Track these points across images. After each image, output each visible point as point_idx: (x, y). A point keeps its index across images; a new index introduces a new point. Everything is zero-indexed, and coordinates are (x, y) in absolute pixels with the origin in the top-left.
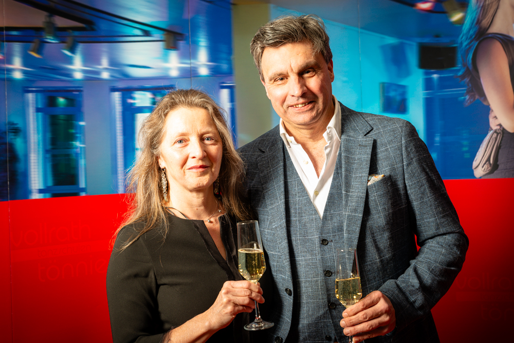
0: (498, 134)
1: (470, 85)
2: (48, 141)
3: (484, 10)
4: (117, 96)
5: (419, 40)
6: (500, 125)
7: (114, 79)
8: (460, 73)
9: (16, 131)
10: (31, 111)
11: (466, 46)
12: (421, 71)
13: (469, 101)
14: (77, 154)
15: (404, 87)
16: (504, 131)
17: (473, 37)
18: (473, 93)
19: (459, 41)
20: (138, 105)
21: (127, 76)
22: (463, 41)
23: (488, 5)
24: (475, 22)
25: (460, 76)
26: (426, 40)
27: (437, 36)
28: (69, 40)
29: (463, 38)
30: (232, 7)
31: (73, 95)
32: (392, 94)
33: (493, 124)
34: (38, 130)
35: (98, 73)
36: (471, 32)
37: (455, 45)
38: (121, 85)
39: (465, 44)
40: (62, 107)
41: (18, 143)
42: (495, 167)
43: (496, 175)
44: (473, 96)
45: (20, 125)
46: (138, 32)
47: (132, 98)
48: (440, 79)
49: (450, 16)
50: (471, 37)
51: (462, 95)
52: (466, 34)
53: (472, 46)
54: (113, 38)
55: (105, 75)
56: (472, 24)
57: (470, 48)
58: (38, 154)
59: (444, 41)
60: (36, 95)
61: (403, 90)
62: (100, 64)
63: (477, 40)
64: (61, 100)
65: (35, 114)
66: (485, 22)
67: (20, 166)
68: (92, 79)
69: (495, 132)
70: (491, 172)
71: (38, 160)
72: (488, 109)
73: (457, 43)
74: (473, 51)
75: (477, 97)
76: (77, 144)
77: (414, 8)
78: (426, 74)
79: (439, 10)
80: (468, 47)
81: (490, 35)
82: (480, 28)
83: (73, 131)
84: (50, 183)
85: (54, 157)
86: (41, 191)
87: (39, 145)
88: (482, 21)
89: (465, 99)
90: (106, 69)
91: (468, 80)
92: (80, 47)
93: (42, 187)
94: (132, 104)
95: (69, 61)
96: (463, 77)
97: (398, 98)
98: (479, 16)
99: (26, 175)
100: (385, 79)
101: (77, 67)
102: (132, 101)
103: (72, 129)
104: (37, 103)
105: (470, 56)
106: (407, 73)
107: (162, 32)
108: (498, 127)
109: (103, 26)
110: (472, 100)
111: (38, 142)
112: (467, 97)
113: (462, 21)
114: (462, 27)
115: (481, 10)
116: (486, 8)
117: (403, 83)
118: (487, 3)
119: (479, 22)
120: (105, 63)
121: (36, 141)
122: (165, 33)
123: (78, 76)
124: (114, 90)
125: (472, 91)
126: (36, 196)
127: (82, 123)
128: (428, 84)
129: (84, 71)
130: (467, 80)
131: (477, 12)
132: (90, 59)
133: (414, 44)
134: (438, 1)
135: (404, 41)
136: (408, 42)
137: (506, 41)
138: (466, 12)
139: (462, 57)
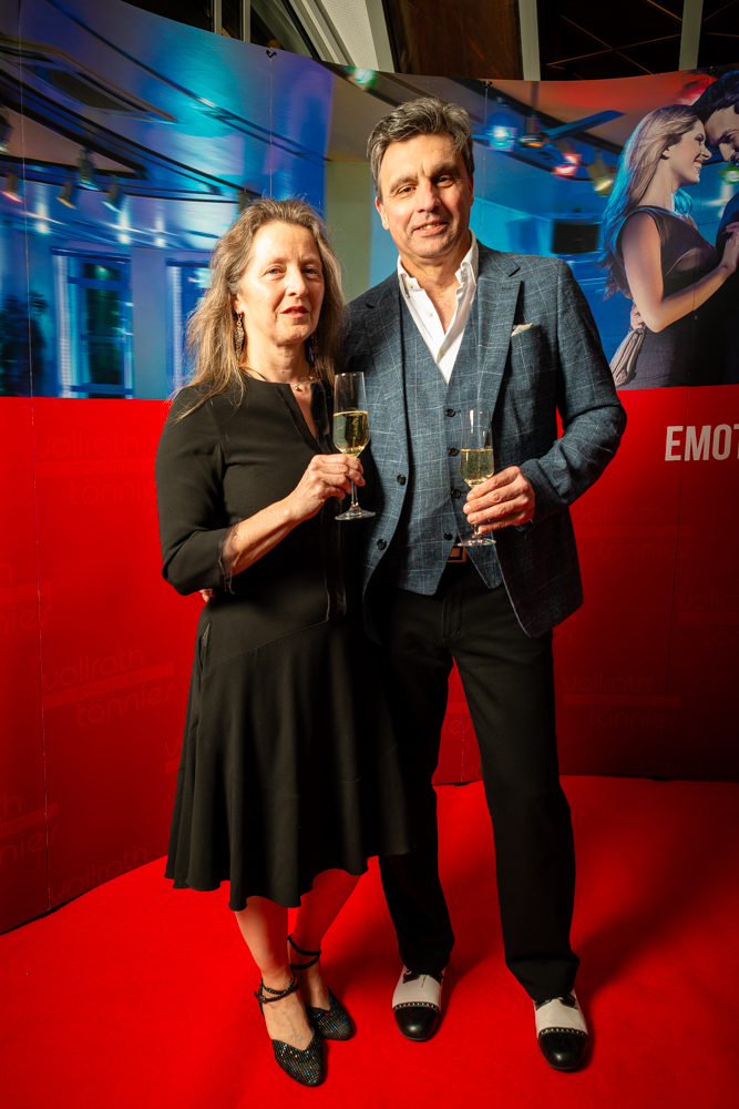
0: (639, 334)
1: (612, 273)
2: (84, 324)
3: (637, 177)
4: (175, 272)
5: (555, 216)
6: (643, 324)
7: (171, 248)
8: (600, 259)
9: (41, 305)
10: (61, 280)
11: (612, 223)
13: (608, 295)
14: (122, 344)
16: (646, 330)
17: (621, 211)
18: (613, 285)
19: (603, 218)
20: (201, 286)
21: (188, 247)
22: (608, 217)
23: (643, 169)
24: (625, 191)
25: (600, 263)
26: (563, 216)
27: (577, 211)
28: (113, 188)
29: (609, 213)
30: (325, 162)
31: (118, 264)
33: (635, 324)
34: (70, 307)
35: (150, 238)
36: (619, 205)
38: (180, 258)
39: (610, 220)
40: (102, 279)
41: (44, 321)
42: (632, 376)
43: (632, 386)
44: (613, 288)
45: (47, 298)
46: (204, 188)
47: (194, 276)
48: (577, 265)
49: (596, 185)
50: (618, 212)
51: (602, 287)
52: (613, 207)
53: (618, 223)
54: (172, 193)
55: (160, 243)
56: (622, 194)
58: (71, 339)
59: (585, 217)
60: (68, 260)
62: (154, 228)
63: (625, 215)
64: (102, 270)
65: (67, 285)
66: (637, 192)
67: (47, 353)
68: (142, 245)
69: (636, 332)
70: (626, 382)
71: (71, 346)
72: (630, 304)
74: (619, 229)
75: (618, 289)
76: (123, 331)
77: (551, 173)
79: (581, 176)
80: (614, 224)
81: (642, 209)
82: (630, 200)
83: (117, 313)
84: (87, 380)
85: (92, 345)
86: (74, 389)
87: (71, 327)
88: (633, 190)
90: (162, 234)
91: (610, 267)
92: (128, 200)
93: (75, 384)
94: (194, 283)
95: (113, 218)
96: (603, 264)
98: (631, 183)
99: (54, 365)
101: (123, 227)
102: (194, 281)
103: (116, 310)
104: (69, 271)
105: (616, 236)
107: (235, 191)
108: (640, 326)
109: (158, 174)
110: (612, 293)
111: (71, 323)
112: (607, 289)
113: (608, 191)
114: (609, 197)
115: (633, 176)
116: (641, 173)
118: (642, 167)
119: (629, 191)
120: (160, 226)
121: (68, 321)
122: (240, 192)
123: (125, 239)
124: (171, 263)
125: (614, 282)
126: (68, 394)
127: (129, 304)
129: (133, 235)
130: (608, 267)
131: (628, 180)
132: (139, 218)
133: (549, 220)
134: (582, 165)
135: (537, 217)
136: (541, 218)
137: (660, 215)
138: (615, 179)
139: (605, 237)
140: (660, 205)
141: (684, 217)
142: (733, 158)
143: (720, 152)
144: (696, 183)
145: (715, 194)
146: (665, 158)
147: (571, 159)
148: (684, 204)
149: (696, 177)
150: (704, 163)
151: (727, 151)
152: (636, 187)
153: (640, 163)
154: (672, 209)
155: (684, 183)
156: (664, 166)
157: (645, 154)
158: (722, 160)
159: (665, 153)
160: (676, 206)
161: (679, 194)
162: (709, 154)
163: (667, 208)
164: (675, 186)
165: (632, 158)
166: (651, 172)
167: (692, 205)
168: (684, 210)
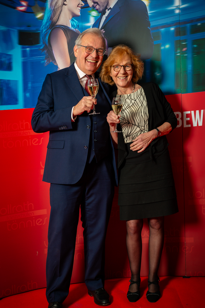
1: (47, 54)
3: (54, 12)
5: (19, 28)
8: (42, 48)
11: (45, 32)
12: (20, 46)
15: (10, 55)
17: (49, 27)
18: (48, 59)
19: (41, 30)
22: (43, 29)
23: (56, 9)
24: (49, 18)
25: (42, 49)
26: (23, 28)
27: (29, 26)
32: (3, 59)
36: (48, 24)
37: (39, 32)
39: (44, 31)
44: (48, 61)
48: (31, 51)
49: (36, 15)
50: (47, 27)
52: (45, 25)
56: (48, 20)
57: (47, 33)
59: (33, 29)
61: (10, 57)
63: (51, 29)
66: (55, 19)
74: (48, 35)
75: (51, 61)
77: (15, 10)
78: (23, 48)
81: (58, 26)
82: (52, 22)
88: (53, 18)
89: (44, 62)
96: (43, 50)
97: (7, 62)
98: (52, 15)
105: (47, 38)
106: (12, 48)
110: (48, 63)
113: (42, 18)
114: (42, 21)
115: (53, 11)
116: (55, 10)
117: (9, 53)
118: (56, 8)
119: (51, 19)
128: (24, 54)
130: (45, 51)
131: (50, 13)
133: (16, 30)
134: (29, 6)
135: (10, 29)
136: (12, 29)
137: (65, 29)
138: (44, 13)
139: (42, 38)
140: (65, 25)
141: (76, 30)
142: (93, 6)
143: (87, 3)
144: (79, 16)
145: (87, 21)
146: (66, 5)
147: (24, 3)
148: (75, 24)
149: (78, 13)
150: (82, 8)
151: (90, 3)
152: (54, 16)
153: (55, 6)
154: (70, 26)
155: (74, 16)
156: (65, 9)
157: (56, 3)
158: (89, 7)
159: (65, 3)
160: (72, 25)
161: (72, 20)
162: (83, 4)
163: (68, 26)
164: (71, 17)
165: (51, 4)
166: (60, 10)
167: (78, 25)
168: (76, 27)
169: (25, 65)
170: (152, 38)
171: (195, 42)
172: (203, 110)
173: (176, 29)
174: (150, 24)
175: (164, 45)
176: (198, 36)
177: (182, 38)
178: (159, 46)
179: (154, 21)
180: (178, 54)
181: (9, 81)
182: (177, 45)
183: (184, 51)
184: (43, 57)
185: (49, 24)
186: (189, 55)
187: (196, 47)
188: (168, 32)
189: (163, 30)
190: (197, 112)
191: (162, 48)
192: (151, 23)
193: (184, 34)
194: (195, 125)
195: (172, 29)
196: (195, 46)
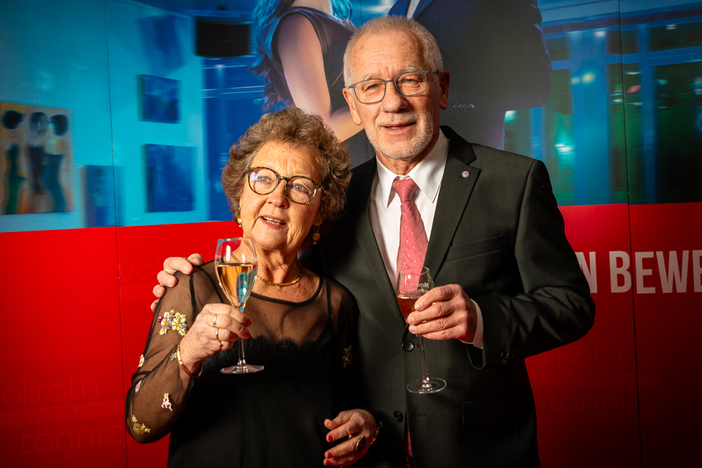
1: (270, 81)
5: (196, 13)
8: (255, 64)
11: (264, 24)
12: (199, 59)
13: (268, 105)
15: (174, 82)
17: (273, 11)
18: (273, 94)
19: (254, 17)
22: (259, 16)
25: (255, 68)
26: (206, 13)
27: (222, 8)
29: (259, 13)
32: (156, 92)
36: (270, 5)
39: (262, 21)
44: (273, 98)
48: (227, 71)
50: (270, 11)
51: (259, 96)
52: (263, 6)
53: (271, 24)
57: (268, 27)
59: (232, 15)
61: (173, 88)
63: (278, 16)
73: (250, 20)
74: (273, 32)
75: (279, 99)
78: (207, 63)
80: (266, 25)
81: (296, 10)
89: (262, 101)
91: (267, 74)
96: (259, 69)
97: (166, 99)
100: (145, 70)
105: (270, 38)
106: (179, 62)
110: (272, 103)
117: (171, 77)
125: (273, 90)
128: (210, 79)
130: (265, 74)
133: (189, 18)
135: (174, 14)
136: (179, 15)
137: (318, 19)
139: (257, 40)
140: (317, 7)
141: (345, 22)
145: (374, 0)
148: (343, 7)
154: (330, 12)
160: (334, 9)
163: (325, 11)
167: (351, 10)
168: (344, 15)
169: (211, 108)
170: (547, 53)
171: (660, 71)
172: (688, 251)
173: (610, 35)
174: (540, 18)
175: (580, 73)
176: (670, 56)
177: (627, 58)
178: (566, 74)
179: (550, 9)
180: (618, 101)
181: (170, 148)
182: (616, 76)
183: (633, 93)
184: (260, 88)
185: (275, 4)
186: (647, 105)
187: (664, 86)
188: (588, 42)
189: (575, 34)
190: (673, 255)
191: (575, 81)
192: (543, 14)
193: (633, 49)
194: (667, 288)
195: (600, 34)
196: (662, 82)
